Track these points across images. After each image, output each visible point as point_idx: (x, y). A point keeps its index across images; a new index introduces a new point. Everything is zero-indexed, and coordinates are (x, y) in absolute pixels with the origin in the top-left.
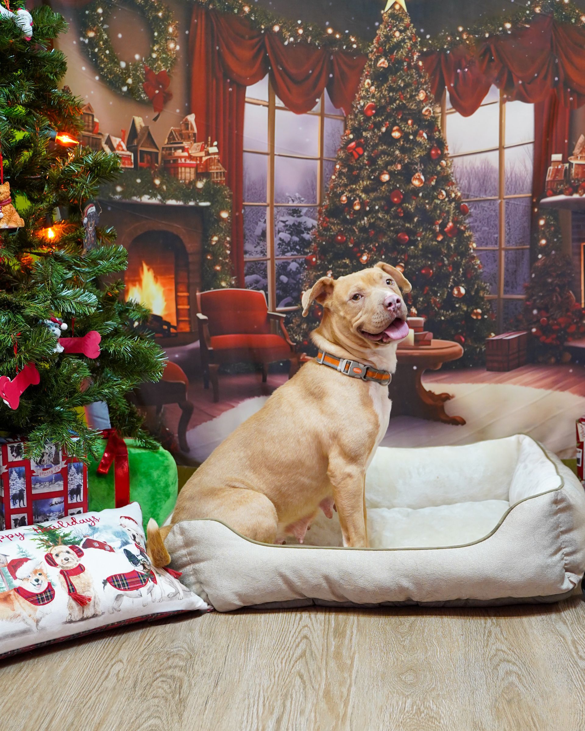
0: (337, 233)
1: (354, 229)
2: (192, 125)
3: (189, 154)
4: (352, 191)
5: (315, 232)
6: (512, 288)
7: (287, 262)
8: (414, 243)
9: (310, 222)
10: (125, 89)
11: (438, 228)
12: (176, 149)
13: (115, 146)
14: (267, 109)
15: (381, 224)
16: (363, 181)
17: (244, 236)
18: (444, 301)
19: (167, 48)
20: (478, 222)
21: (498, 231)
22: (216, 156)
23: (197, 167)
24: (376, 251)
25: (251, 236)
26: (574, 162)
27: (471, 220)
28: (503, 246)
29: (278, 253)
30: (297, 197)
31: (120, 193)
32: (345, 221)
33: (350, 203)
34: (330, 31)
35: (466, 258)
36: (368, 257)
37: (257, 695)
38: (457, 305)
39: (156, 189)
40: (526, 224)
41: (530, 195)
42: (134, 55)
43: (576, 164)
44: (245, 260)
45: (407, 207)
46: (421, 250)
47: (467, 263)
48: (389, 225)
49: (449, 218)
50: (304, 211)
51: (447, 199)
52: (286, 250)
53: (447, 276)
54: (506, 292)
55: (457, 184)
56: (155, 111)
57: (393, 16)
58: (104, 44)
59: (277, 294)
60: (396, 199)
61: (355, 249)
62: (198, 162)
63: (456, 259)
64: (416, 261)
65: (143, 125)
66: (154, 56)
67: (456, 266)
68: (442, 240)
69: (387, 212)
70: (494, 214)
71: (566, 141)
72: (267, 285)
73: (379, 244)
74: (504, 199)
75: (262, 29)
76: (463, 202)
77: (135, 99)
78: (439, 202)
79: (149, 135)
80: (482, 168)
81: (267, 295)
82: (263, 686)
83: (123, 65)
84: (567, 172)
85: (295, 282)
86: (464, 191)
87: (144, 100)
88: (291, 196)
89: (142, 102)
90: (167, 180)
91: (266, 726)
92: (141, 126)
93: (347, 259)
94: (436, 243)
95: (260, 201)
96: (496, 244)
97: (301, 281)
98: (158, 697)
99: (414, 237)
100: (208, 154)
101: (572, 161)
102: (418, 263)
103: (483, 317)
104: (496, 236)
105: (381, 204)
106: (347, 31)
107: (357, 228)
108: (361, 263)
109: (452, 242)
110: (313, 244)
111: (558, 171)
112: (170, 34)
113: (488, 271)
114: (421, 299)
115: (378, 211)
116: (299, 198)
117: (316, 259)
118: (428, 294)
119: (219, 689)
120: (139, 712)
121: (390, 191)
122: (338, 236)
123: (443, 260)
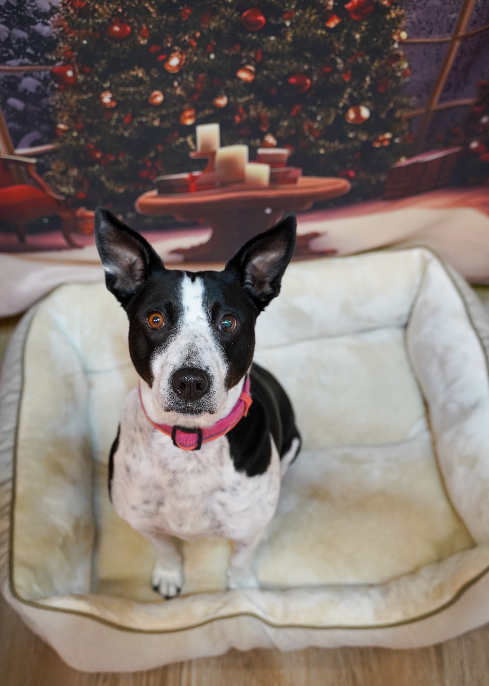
0: (110, 20)
1: (146, 8)
5: (59, 19)
7: (13, 77)
8: (276, 30)
18: (328, 128)
24: (198, 47)
28: (461, 35)
35: (382, 58)
36: (181, 60)
38: (351, 135)
46: (291, 44)
47: (383, 66)
52: (5, 55)
53: (339, 89)
54: (442, 100)
59: (10, 130)
61: (154, 49)
63: (360, 60)
64: (278, 62)
67: (359, 72)
68: (337, 27)
73: (202, 34)
85: (39, 110)
93: (139, 67)
94: (324, 32)
96: (449, 31)
97: (51, 110)
99: (277, 20)
102: (283, 66)
103: (392, 142)
104: (454, 15)
108: (167, 73)
109: (358, 30)
110: (61, 44)
113: (420, 79)
114: (285, 124)
117: (75, 73)
118: (298, 116)
122: (113, 24)
123: (334, 63)
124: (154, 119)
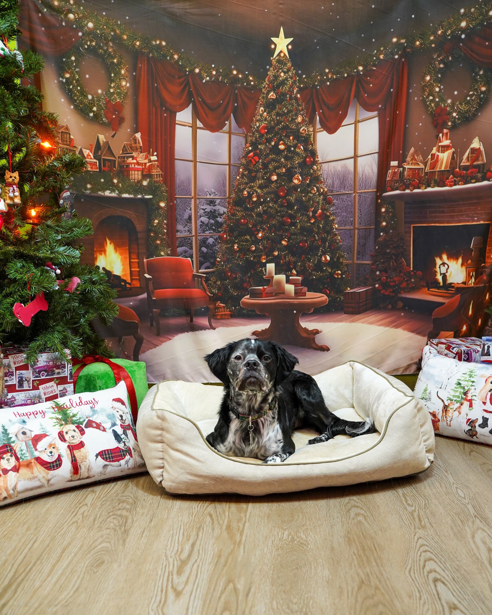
1: (252, 215)
2: (139, 140)
3: (137, 161)
4: (251, 187)
5: (225, 216)
6: (362, 256)
7: (206, 238)
8: (294, 224)
9: (222, 210)
10: (91, 115)
11: (311, 214)
12: (128, 157)
13: (86, 155)
14: (191, 129)
15: (272, 211)
16: (259, 180)
17: (177, 219)
18: (315, 265)
19: (120, 85)
20: (339, 209)
21: (353, 215)
22: (156, 163)
23: (142, 171)
24: (268, 230)
25: (181, 219)
26: (407, 167)
27: (334, 208)
28: (356, 227)
29: (200, 232)
30: (213, 191)
31: (89, 189)
32: (246, 209)
33: (250, 196)
34: (235, 72)
35: (331, 235)
36: (262, 234)
37: (179, 528)
38: (324, 268)
39: (115, 186)
40: (372, 211)
41: (375, 190)
42: (98, 89)
44: (177, 236)
45: (290, 199)
46: (299, 229)
47: (331, 238)
48: (277, 212)
49: (319, 207)
50: (218, 201)
51: (317, 193)
52: (205, 229)
53: (317, 248)
54: (358, 259)
55: (325, 182)
56: (113, 131)
57: (279, 61)
58: (76, 83)
59: (200, 260)
60: (281, 193)
61: (253, 229)
62: (144, 167)
63: (323, 236)
64: (296, 237)
65: (105, 141)
66: (112, 91)
67: (324, 240)
68: (314, 222)
69: (276, 202)
70: (350, 204)
71: (401, 152)
72: (193, 254)
73: (270, 225)
74: (357, 193)
75: (187, 71)
76: (328, 195)
77: (98, 122)
78: (312, 195)
79: (109, 148)
80: (342, 171)
81: (192, 261)
82: (184, 522)
83: (90, 97)
84: (402, 174)
85: (212, 252)
86: (329, 187)
87: (105, 122)
88: (209, 191)
89: (103, 124)
90: (122, 179)
92: (103, 141)
93: (248, 235)
94: (310, 224)
95: (187, 194)
96: (352, 225)
97: (216, 252)
98: (109, 529)
99: (294, 220)
100: (150, 161)
101: (405, 166)
102: (297, 239)
103: (342, 276)
104: (352, 219)
105: (271, 197)
106: (247, 73)
107: (255, 214)
108: (257, 238)
109: (321, 223)
110: (224, 225)
111: (395, 173)
112: (122, 75)
113: (346, 244)
114: (299, 264)
115: (269, 202)
116: (214, 193)
117: (227, 236)
118: (304, 260)
119: (153, 523)
120: (96, 538)
121: (278, 188)
122: (241, 219)
123: (315, 237)
124: (251, 257)
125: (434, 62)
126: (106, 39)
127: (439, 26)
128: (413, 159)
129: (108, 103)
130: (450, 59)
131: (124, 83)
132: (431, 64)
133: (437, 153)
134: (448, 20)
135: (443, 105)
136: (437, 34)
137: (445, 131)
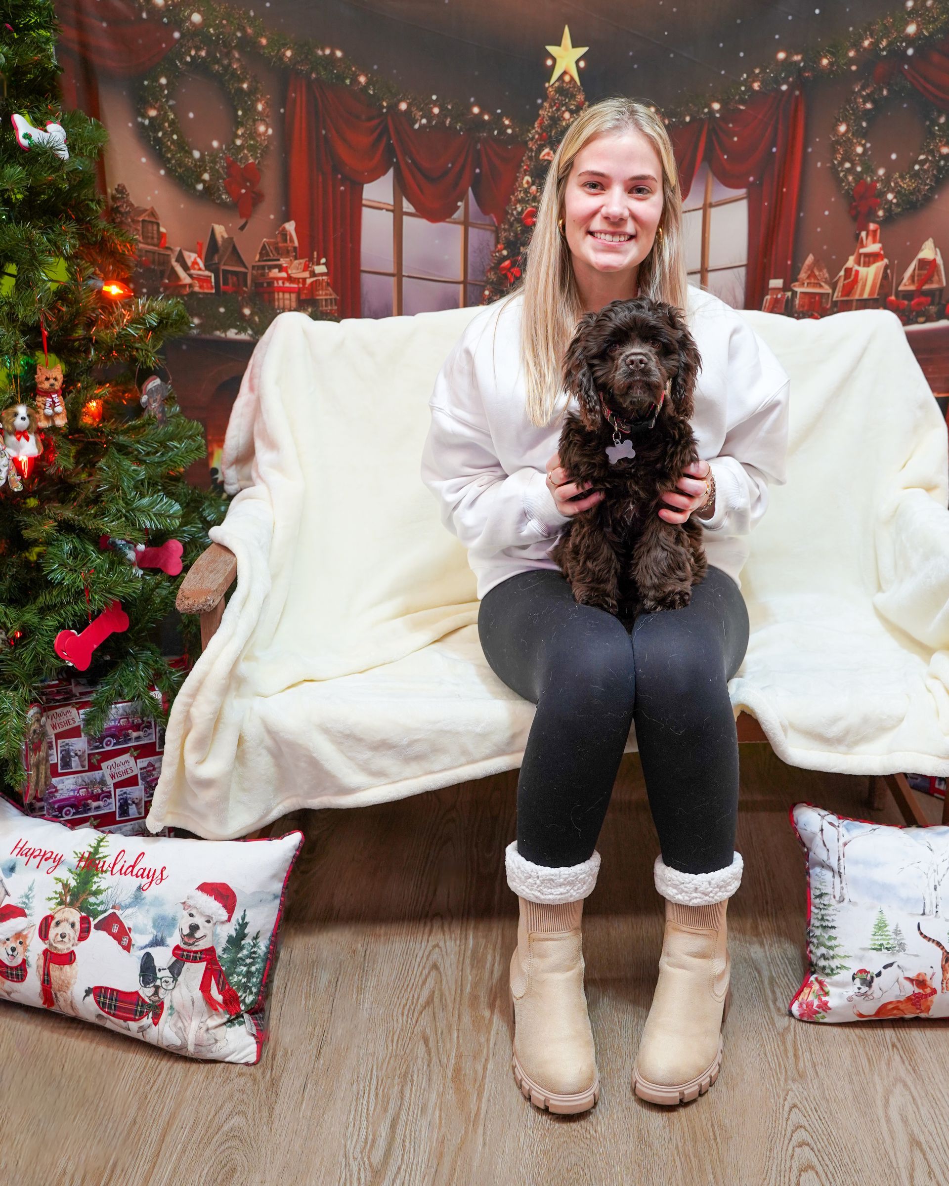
2: (291, 236)
3: (288, 275)
10: (200, 187)
12: (271, 267)
13: (189, 264)
14: (391, 214)
19: (255, 132)
22: (325, 278)
23: (299, 292)
26: (799, 290)
31: (197, 326)
34: (476, 110)
37: (369, 1076)
39: (245, 320)
42: (211, 141)
43: (801, 293)
56: (241, 217)
57: (560, 90)
58: (169, 126)
62: (301, 286)
65: (226, 236)
66: (239, 142)
71: (789, 263)
75: (383, 107)
77: (214, 201)
79: (235, 250)
83: (196, 154)
84: (789, 303)
87: (226, 202)
89: (223, 206)
90: (259, 309)
91: (378, 1134)
92: (222, 237)
100: (313, 274)
101: (796, 289)
106: (499, 111)
112: (259, 113)
119: (321, 1062)
125: (855, 99)
126: (226, 44)
127: (865, 32)
128: (811, 275)
129: (231, 165)
130: (885, 92)
131: (262, 129)
132: (848, 102)
133: (856, 267)
134: (882, 21)
135: (869, 179)
136: (861, 47)
137: (872, 226)
